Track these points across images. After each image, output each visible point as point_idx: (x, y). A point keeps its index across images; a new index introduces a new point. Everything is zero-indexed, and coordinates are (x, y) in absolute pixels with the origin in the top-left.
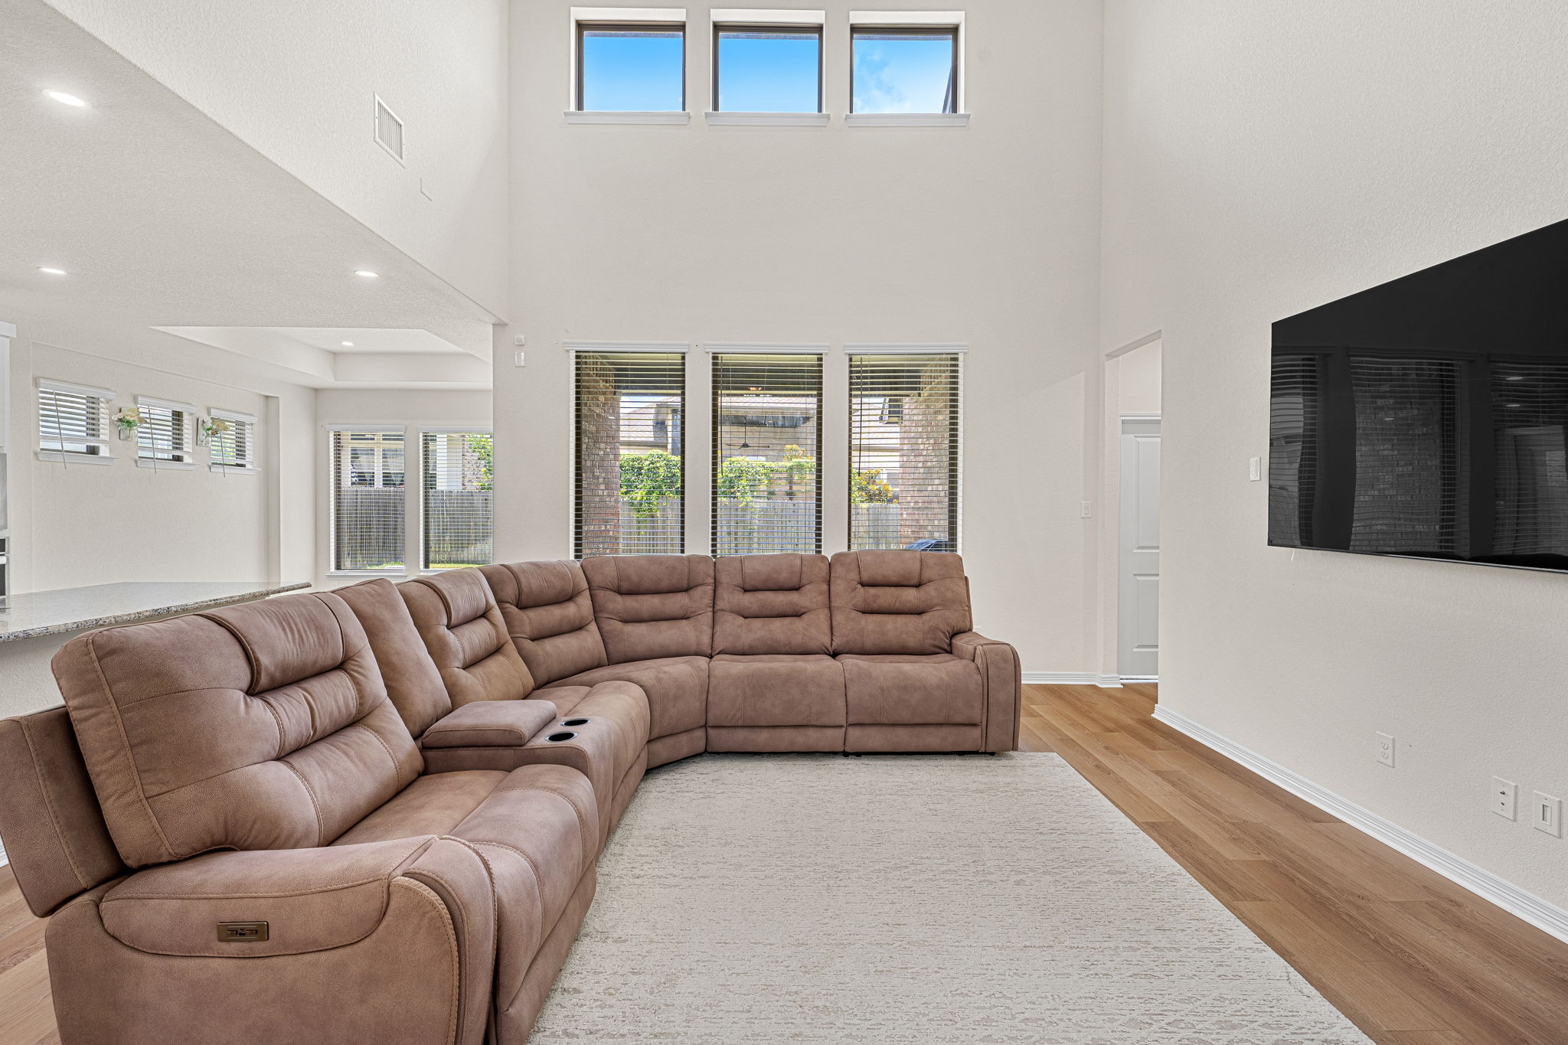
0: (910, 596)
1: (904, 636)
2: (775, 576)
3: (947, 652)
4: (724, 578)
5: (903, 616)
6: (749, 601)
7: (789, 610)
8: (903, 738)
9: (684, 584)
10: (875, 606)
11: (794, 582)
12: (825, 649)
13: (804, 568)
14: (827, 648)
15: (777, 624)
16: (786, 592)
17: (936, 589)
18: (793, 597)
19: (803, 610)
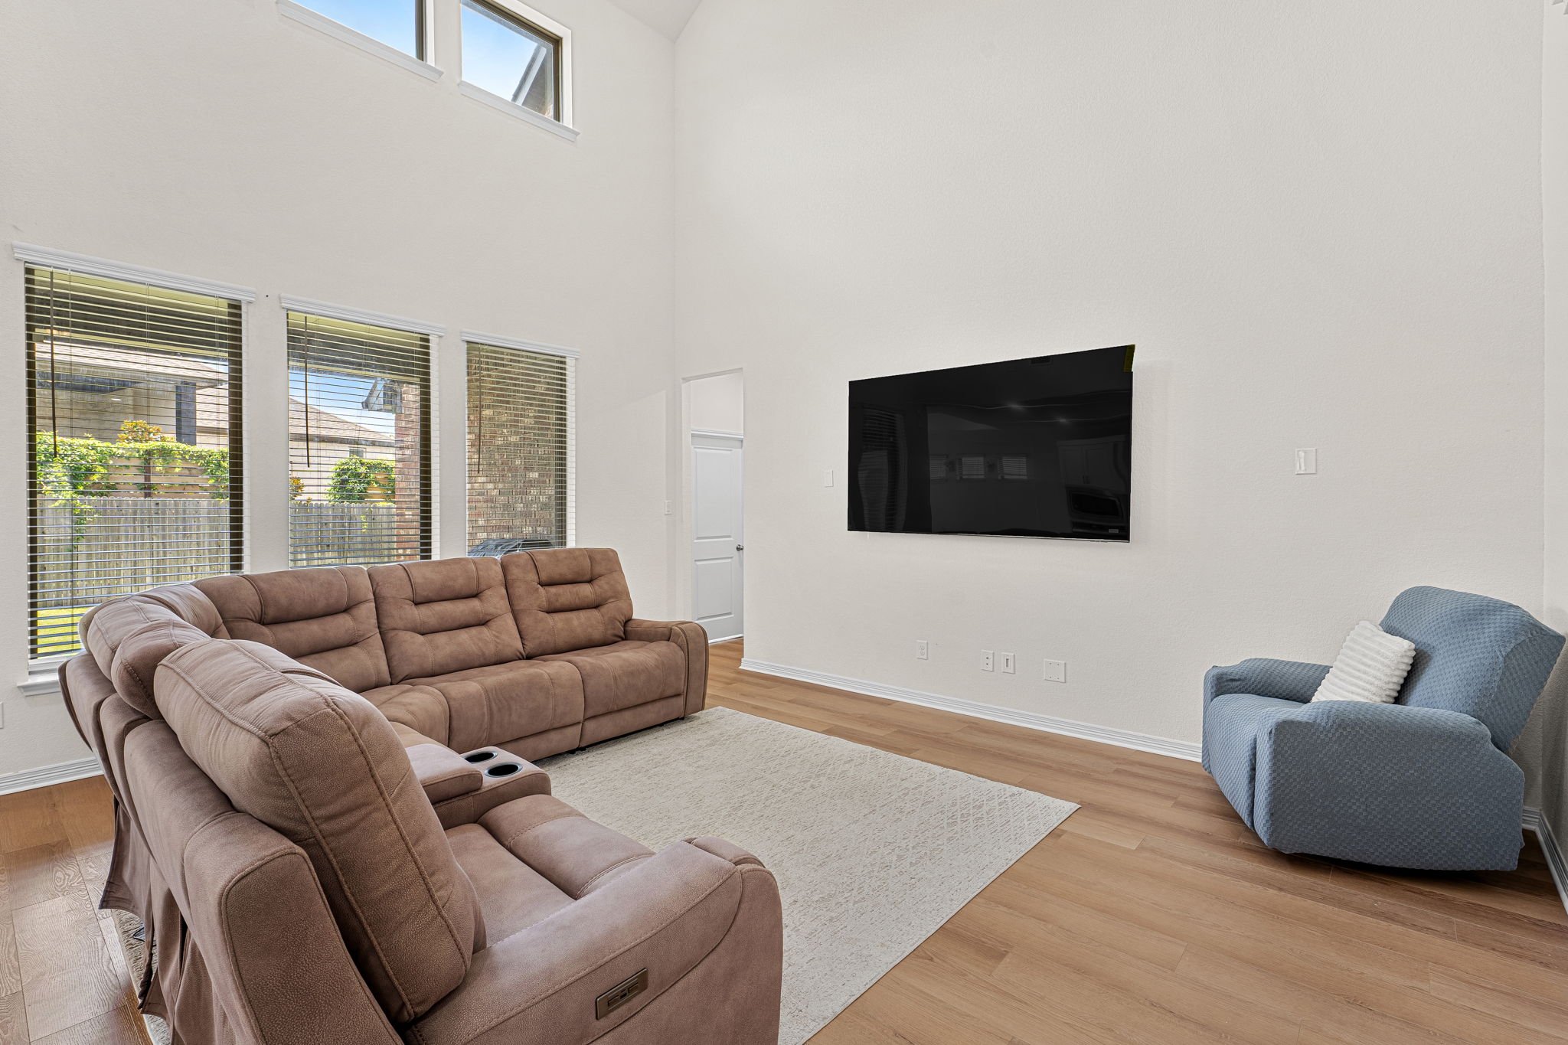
0: (586, 591)
1: (590, 630)
2: (450, 583)
3: (623, 639)
4: (387, 592)
5: (584, 611)
6: (426, 614)
7: (471, 619)
8: (628, 720)
9: (344, 602)
10: (558, 605)
11: (474, 589)
12: (518, 654)
13: (481, 573)
14: (521, 653)
15: (464, 636)
16: (464, 600)
17: (608, 583)
18: (475, 604)
19: (488, 618)
